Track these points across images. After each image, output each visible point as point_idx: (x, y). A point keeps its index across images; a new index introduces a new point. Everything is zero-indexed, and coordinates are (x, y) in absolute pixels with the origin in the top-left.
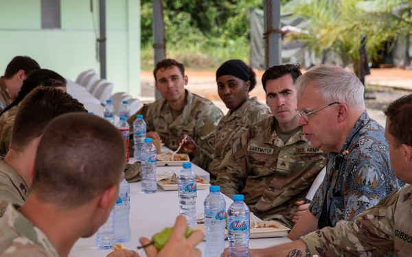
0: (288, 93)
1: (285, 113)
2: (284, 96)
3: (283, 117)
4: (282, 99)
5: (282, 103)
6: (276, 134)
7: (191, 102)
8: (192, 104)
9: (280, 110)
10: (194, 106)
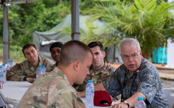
0: (98, 54)
1: (97, 62)
2: (96, 55)
3: (96, 64)
4: (95, 56)
5: (95, 58)
6: (92, 71)
7: (41, 60)
8: (42, 61)
9: (94, 61)
10: (43, 62)
